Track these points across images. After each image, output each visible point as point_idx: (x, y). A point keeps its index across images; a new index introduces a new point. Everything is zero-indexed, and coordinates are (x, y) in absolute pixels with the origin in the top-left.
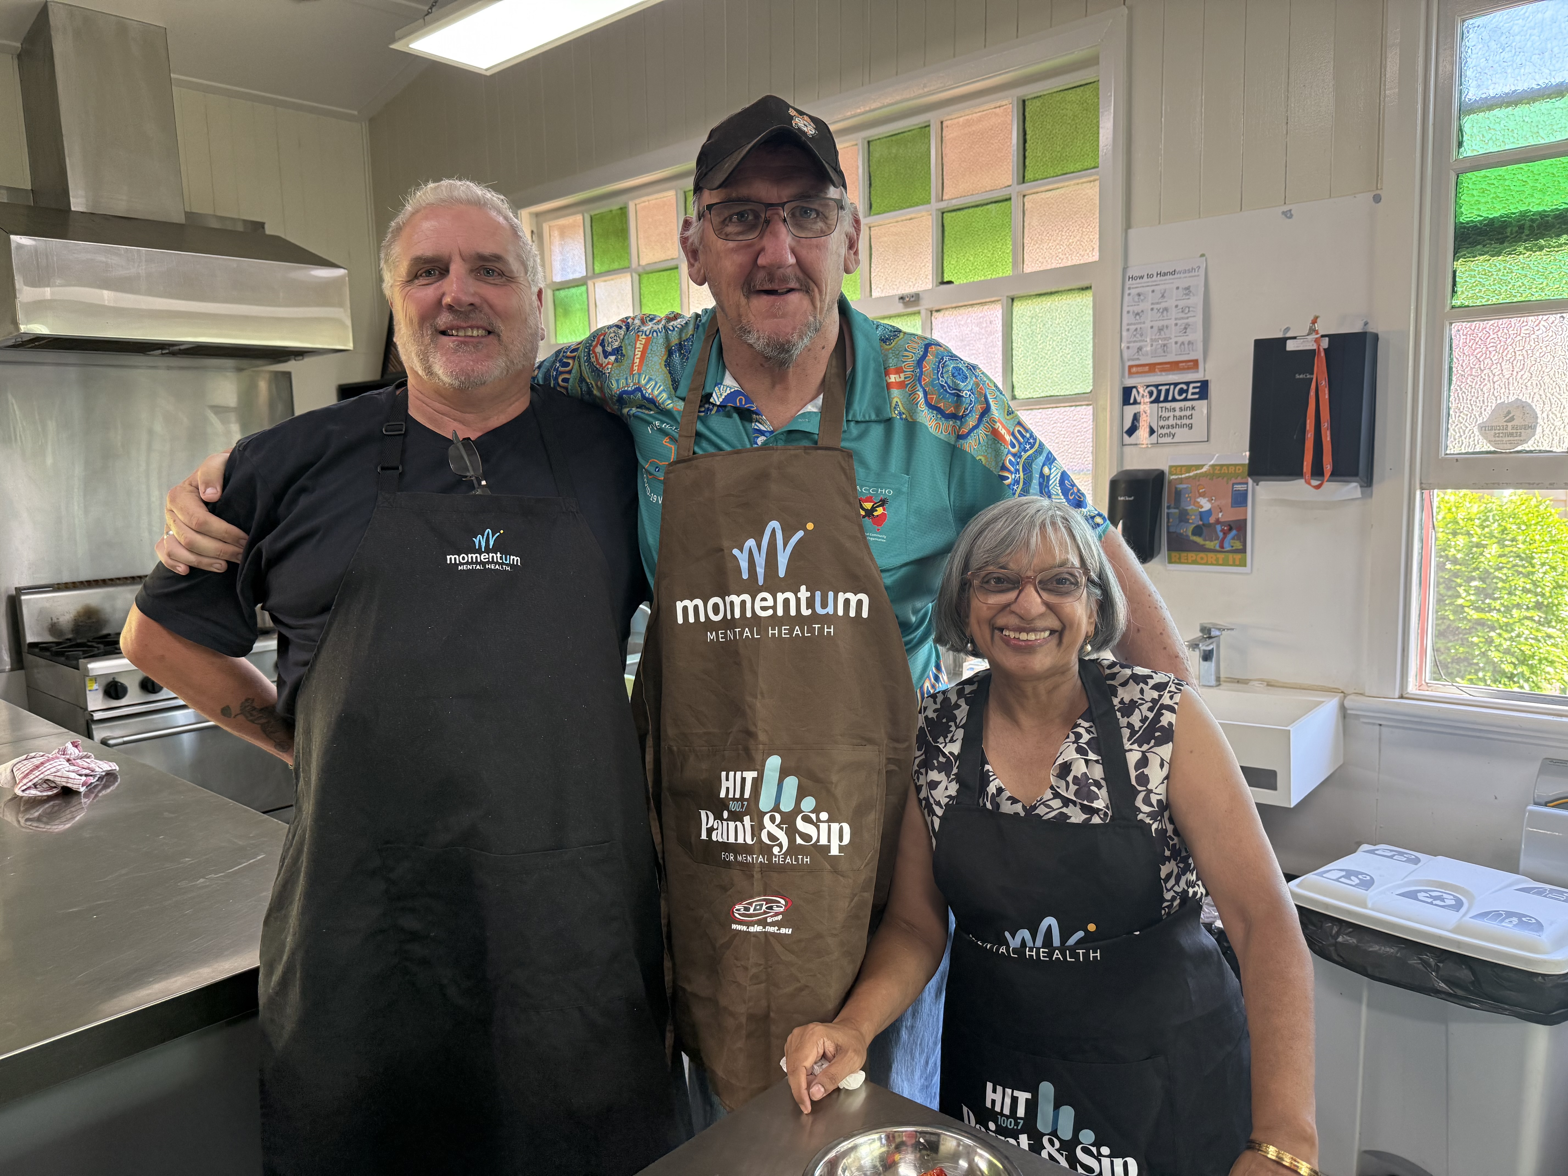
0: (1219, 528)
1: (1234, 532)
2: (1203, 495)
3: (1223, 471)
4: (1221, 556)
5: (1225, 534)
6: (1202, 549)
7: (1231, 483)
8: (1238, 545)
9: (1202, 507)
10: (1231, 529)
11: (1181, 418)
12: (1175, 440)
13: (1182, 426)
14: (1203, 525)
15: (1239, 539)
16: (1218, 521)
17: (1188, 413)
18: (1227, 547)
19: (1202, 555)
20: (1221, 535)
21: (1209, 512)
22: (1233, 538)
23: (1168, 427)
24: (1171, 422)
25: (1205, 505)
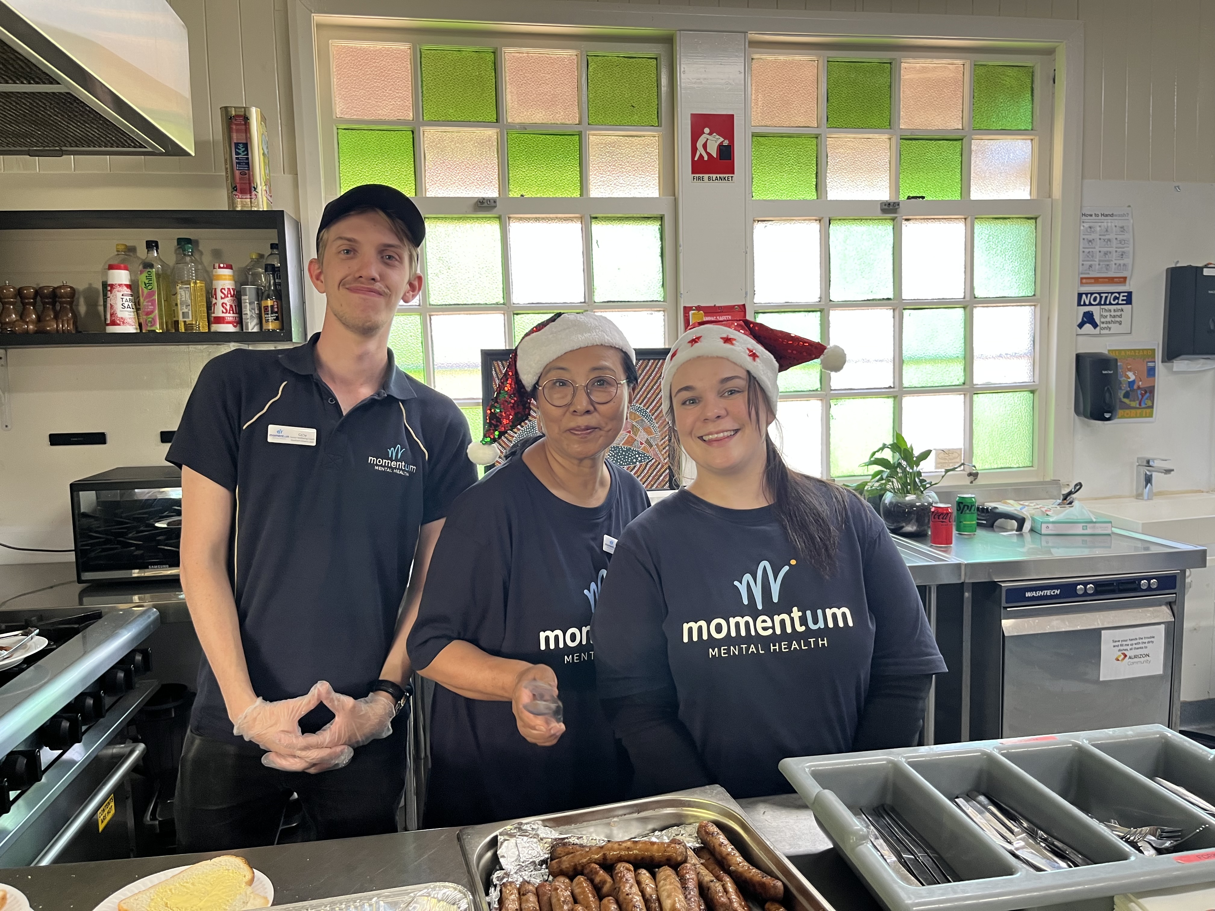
0: (1139, 392)
1: (1148, 394)
2: (1130, 370)
3: (1140, 354)
4: (1139, 411)
5: (1143, 395)
6: (1129, 407)
7: (1145, 362)
8: (1149, 403)
9: (1129, 378)
10: (1146, 392)
11: (1114, 317)
12: (1111, 332)
13: (1115, 322)
14: (1130, 390)
15: (1150, 399)
16: (1139, 388)
17: (1119, 313)
18: (1143, 406)
19: (1127, 411)
20: (1140, 397)
21: (1134, 382)
22: (1147, 399)
23: (1107, 323)
24: (1109, 319)
25: (1132, 377)
